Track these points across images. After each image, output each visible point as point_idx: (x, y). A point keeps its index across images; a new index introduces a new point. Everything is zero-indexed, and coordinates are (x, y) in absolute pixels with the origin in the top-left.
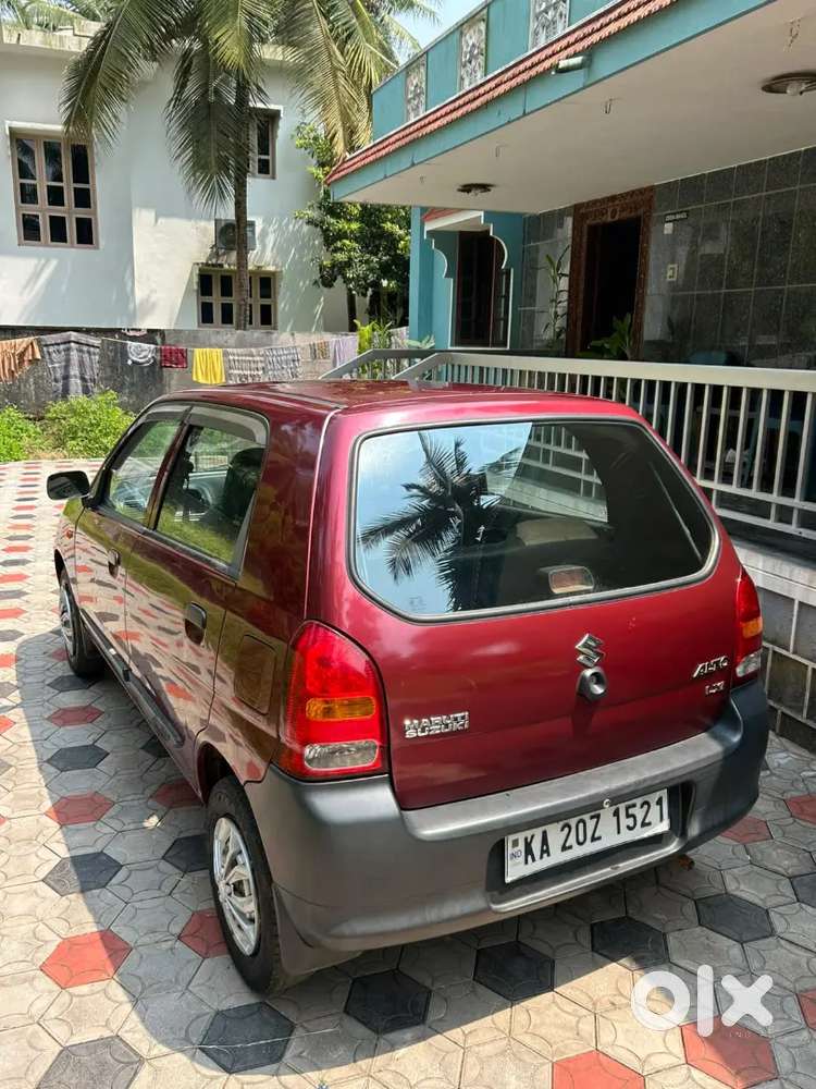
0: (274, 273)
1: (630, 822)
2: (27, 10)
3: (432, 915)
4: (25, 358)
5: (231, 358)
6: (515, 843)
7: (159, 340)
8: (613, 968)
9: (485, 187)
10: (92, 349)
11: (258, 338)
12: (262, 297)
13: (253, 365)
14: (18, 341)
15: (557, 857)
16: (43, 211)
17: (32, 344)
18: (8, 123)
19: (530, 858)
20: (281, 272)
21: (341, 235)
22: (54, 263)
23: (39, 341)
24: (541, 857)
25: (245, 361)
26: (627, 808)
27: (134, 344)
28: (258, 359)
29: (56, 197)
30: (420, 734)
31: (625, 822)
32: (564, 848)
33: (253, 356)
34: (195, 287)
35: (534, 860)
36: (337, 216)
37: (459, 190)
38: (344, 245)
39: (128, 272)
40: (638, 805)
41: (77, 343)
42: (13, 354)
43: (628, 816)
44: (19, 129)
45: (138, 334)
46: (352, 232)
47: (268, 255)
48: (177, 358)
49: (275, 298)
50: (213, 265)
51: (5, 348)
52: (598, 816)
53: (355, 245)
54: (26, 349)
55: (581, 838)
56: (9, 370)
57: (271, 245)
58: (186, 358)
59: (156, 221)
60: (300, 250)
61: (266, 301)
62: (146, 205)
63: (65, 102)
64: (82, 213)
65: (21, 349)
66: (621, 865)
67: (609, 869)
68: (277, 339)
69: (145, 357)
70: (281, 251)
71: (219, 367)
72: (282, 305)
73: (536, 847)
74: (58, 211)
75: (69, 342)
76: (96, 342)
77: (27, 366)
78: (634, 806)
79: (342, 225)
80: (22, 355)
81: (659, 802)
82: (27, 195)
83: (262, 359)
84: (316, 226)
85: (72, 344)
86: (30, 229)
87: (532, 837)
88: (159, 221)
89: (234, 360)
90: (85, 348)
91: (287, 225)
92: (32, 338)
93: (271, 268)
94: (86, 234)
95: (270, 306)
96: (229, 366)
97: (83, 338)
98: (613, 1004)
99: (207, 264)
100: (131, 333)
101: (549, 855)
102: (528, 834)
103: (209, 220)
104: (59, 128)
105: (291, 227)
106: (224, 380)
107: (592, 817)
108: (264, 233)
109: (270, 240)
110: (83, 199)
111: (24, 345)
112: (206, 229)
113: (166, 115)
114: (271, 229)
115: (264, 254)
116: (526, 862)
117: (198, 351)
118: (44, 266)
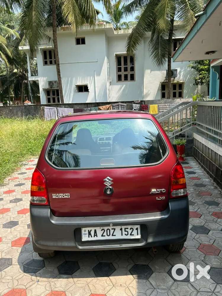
0: (183, 83)
1: (126, 233)
2: (128, 24)
3: (60, 244)
5: (160, 107)
6: (85, 231)
7: (143, 103)
8: (131, 277)
9: (213, 52)
10: (124, 107)
11: (170, 101)
12: (179, 89)
13: (166, 109)
14: (107, 106)
15: (99, 238)
16: (123, 73)
18: (115, 53)
19: (90, 236)
20: (184, 82)
21: (202, 70)
22: (124, 86)
23: (112, 105)
24: (94, 237)
25: (164, 108)
26: (125, 229)
27: (135, 105)
28: (168, 106)
29: (126, 70)
30: (56, 197)
31: (124, 233)
32: (102, 236)
33: (166, 106)
34: (160, 89)
35: (91, 237)
36: (201, 64)
37: (205, 54)
38: (202, 73)
39: (142, 86)
40: (129, 229)
41: (121, 105)
43: (125, 231)
44: (117, 54)
45: (138, 102)
46: (205, 69)
47: (181, 78)
48: (145, 108)
49: (183, 89)
50: (165, 82)
52: (115, 229)
53: (206, 72)
54: (109, 107)
55: (108, 234)
57: (182, 75)
58: (148, 107)
59: (151, 72)
60: (191, 76)
61: (180, 91)
62: (148, 69)
63: (126, 46)
64: (132, 73)
66: (123, 245)
67: (119, 245)
68: (176, 101)
69: (137, 108)
70: (185, 76)
71: (156, 109)
72: (185, 91)
73: (92, 233)
74: (126, 73)
75: (119, 105)
76: (125, 105)
78: (128, 228)
79: (202, 67)
81: (137, 229)
82: (119, 70)
83: (169, 106)
84: (194, 68)
85: (120, 106)
86: (119, 78)
87: (91, 230)
88: (152, 72)
89: (161, 107)
90: (123, 107)
91: (187, 69)
93: (182, 81)
94: (132, 78)
95: (181, 92)
96: (159, 109)
97: (122, 104)
98: (121, 285)
99: (163, 82)
100: (136, 102)
101: (97, 236)
102: (90, 229)
103: (165, 70)
104: (125, 52)
105: (188, 69)
106: (158, 113)
107: (112, 229)
108: (180, 72)
109: (182, 73)
110: (132, 69)
112: (164, 73)
113: (148, 45)
114: (182, 70)
115: (180, 78)
116: (89, 237)
117: (151, 106)
118: (122, 87)
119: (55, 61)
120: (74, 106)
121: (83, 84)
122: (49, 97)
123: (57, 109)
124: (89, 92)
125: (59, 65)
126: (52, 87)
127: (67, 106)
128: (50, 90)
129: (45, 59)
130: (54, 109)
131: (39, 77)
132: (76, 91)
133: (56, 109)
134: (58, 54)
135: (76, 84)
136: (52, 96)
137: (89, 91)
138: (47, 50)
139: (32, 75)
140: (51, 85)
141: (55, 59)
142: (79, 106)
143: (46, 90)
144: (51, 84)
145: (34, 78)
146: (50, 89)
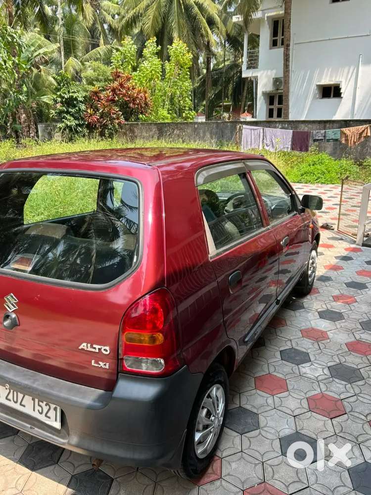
4: (363, 136)
14: (361, 127)
17: (367, 128)
42: (357, 133)
51: (354, 130)
54: (363, 131)
56: (354, 141)
65: (361, 131)
77: (362, 139)
80: (361, 134)
92: (368, 125)
111: (363, 129)
119: (283, 39)
120: (300, 125)
121: (332, 83)
122: (272, 107)
123: (263, 129)
124: (342, 98)
125: (289, 46)
126: (278, 89)
127: (286, 125)
128: (276, 94)
129: (274, 37)
130: (259, 130)
131: (260, 71)
132: (317, 97)
133: (262, 131)
134: (290, 25)
135: (318, 84)
136: (277, 105)
137: (342, 96)
138: (279, 18)
139: (249, 68)
140: (278, 85)
141: (283, 35)
142: (310, 126)
143: (269, 94)
144: (278, 83)
145: (251, 72)
146: (274, 92)
